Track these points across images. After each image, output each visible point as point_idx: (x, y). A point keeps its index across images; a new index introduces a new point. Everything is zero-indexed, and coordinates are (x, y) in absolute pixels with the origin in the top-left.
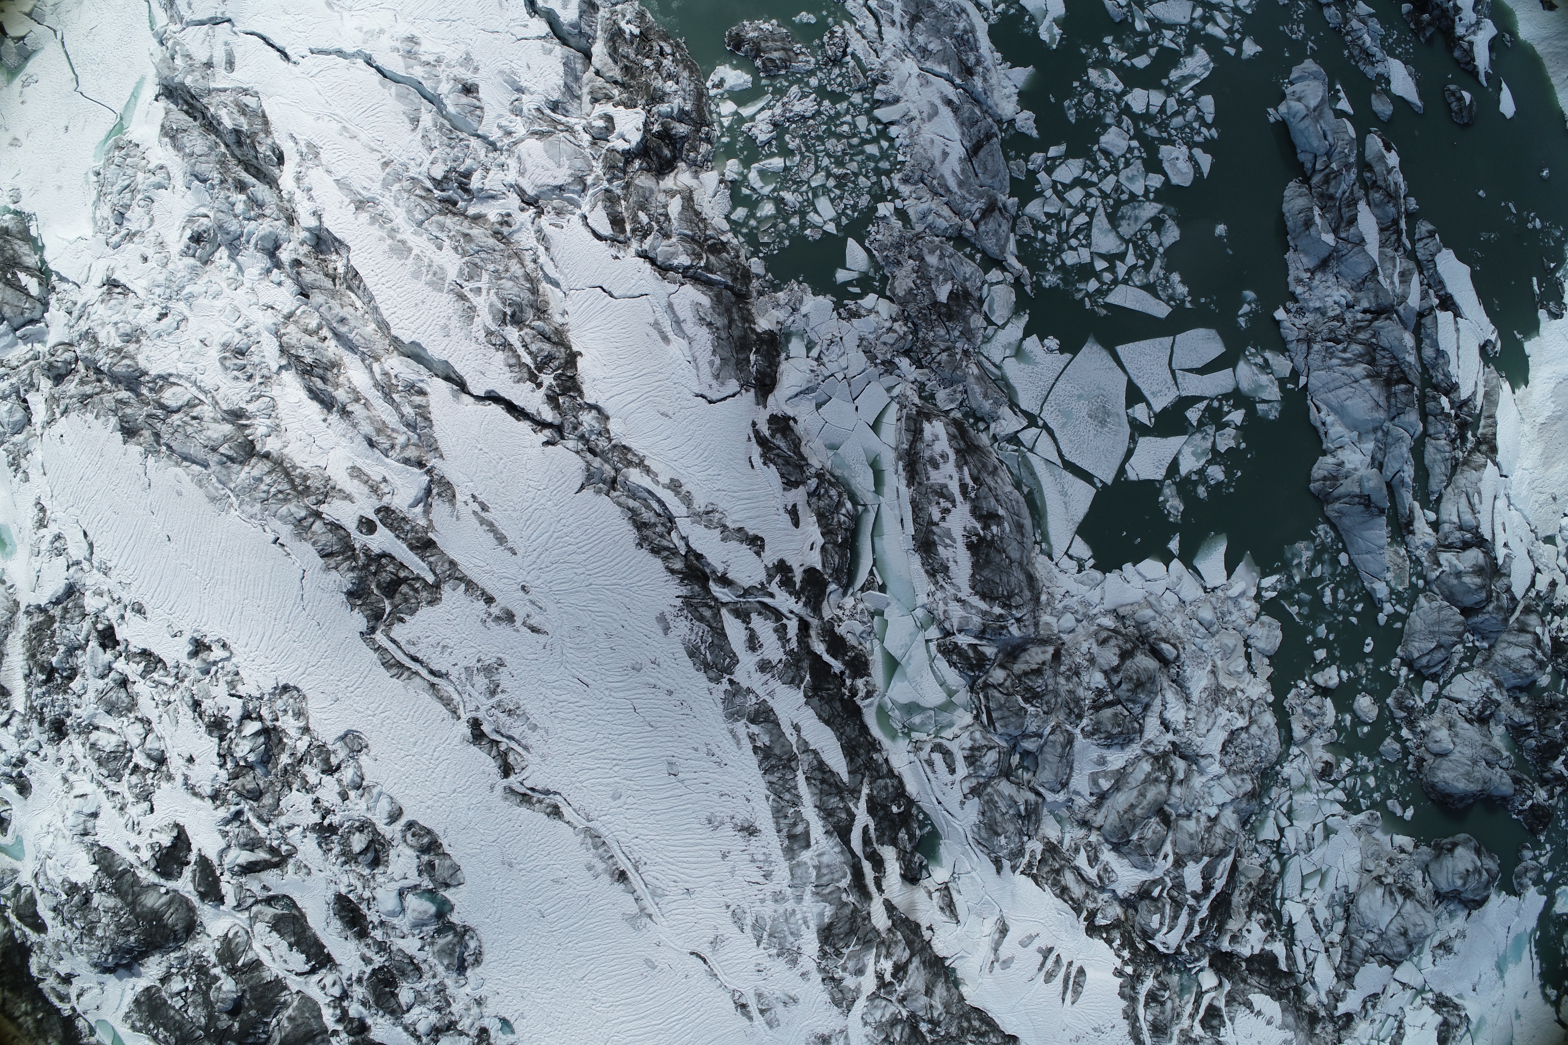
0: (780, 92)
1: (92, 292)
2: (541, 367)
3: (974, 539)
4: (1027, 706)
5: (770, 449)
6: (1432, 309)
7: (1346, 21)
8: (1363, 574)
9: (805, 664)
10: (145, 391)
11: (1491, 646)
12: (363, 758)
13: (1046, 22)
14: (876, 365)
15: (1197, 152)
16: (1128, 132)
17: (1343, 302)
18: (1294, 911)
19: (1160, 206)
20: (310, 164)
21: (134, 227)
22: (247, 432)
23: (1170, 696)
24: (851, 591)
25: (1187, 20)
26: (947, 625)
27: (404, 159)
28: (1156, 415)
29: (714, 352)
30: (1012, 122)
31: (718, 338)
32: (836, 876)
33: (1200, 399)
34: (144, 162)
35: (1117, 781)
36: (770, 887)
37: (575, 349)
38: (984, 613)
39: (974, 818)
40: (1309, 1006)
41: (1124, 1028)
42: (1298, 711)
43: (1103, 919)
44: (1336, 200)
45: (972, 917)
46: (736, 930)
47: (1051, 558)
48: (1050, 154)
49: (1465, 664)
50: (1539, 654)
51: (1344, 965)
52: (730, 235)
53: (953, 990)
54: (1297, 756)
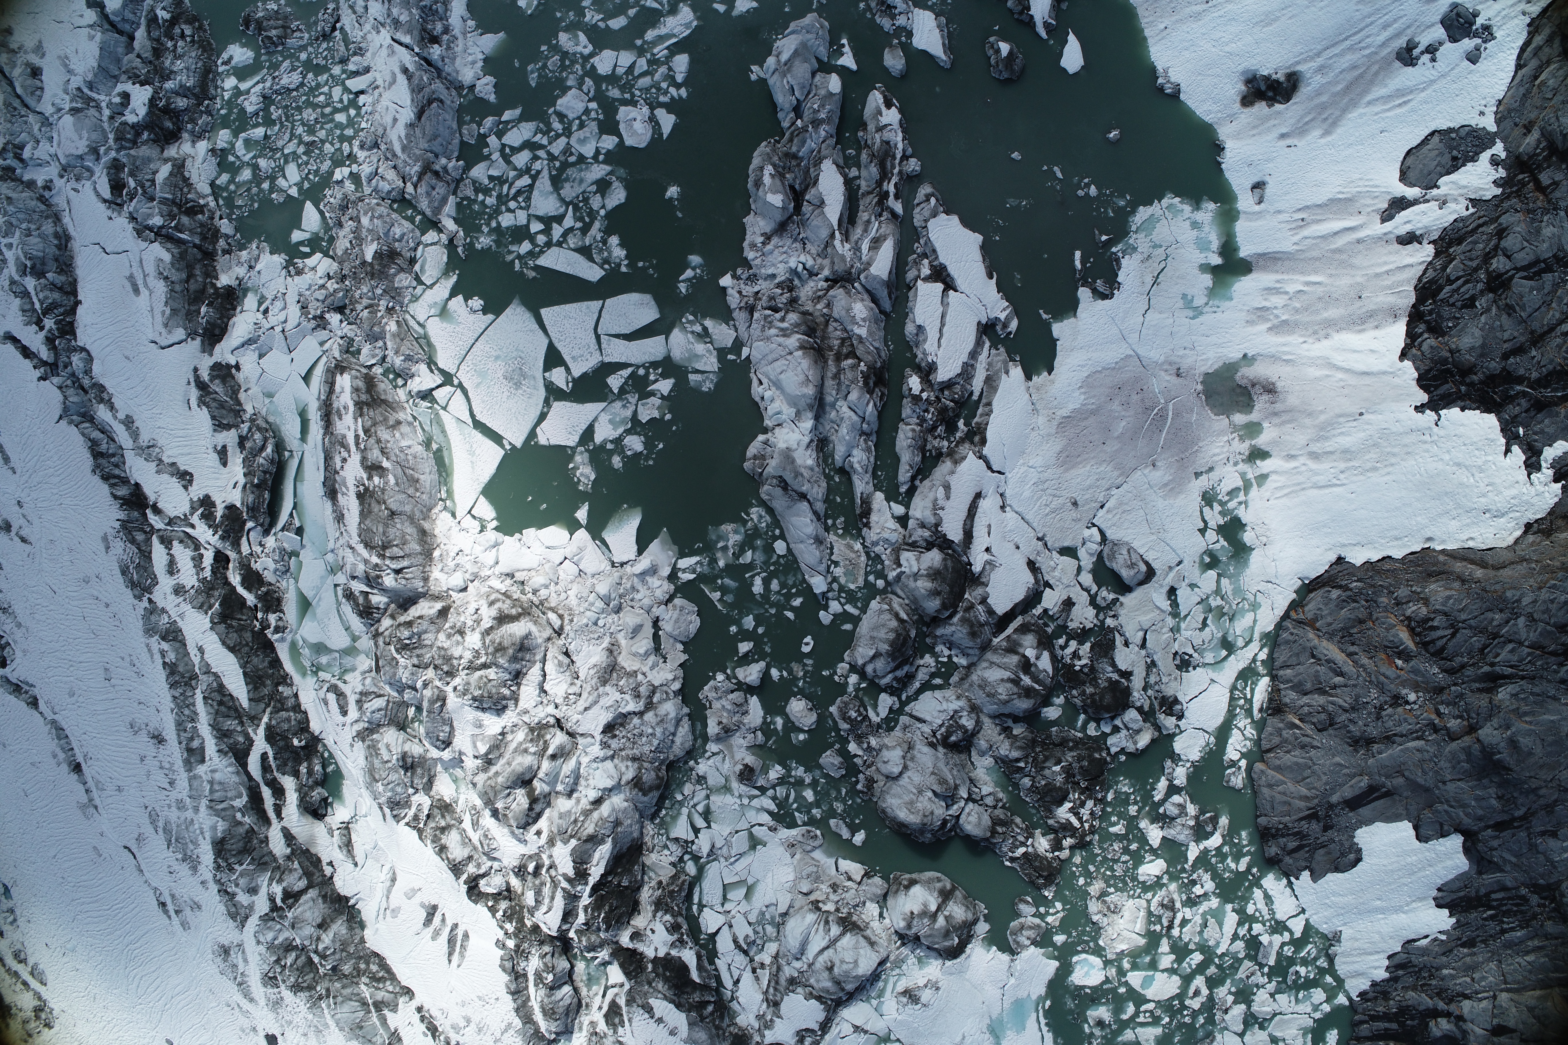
0: (275, 66)
2: (45, 312)
3: (363, 489)
4: (398, 656)
5: (210, 393)
8: (802, 566)
9: (217, 593)
11: (972, 665)
14: (309, 320)
15: (660, 113)
16: (588, 94)
17: (801, 269)
18: (712, 920)
19: (608, 168)
23: (550, 667)
24: (273, 531)
28: (574, 379)
29: (167, 303)
30: (472, 88)
31: (173, 291)
32: (230, 794)
33: (624, 366)
35: (494, 746)
36: (174, 795)
37: (80, 298)
38: (366, 562)
39: (362, 762)
40: (740, 1028)
41: (508, 1003)
42: (717, 705)
43: (487, 886)
44: (802, 159)
45: (369, 862)
46: (153, 831)
47: (454, 515)
48: (503, 119)
49: (938, 681)
50: (1027, 680)
51: (771, 990)
52: (211, 198)
53: (357, 931)
54: (714, 754)
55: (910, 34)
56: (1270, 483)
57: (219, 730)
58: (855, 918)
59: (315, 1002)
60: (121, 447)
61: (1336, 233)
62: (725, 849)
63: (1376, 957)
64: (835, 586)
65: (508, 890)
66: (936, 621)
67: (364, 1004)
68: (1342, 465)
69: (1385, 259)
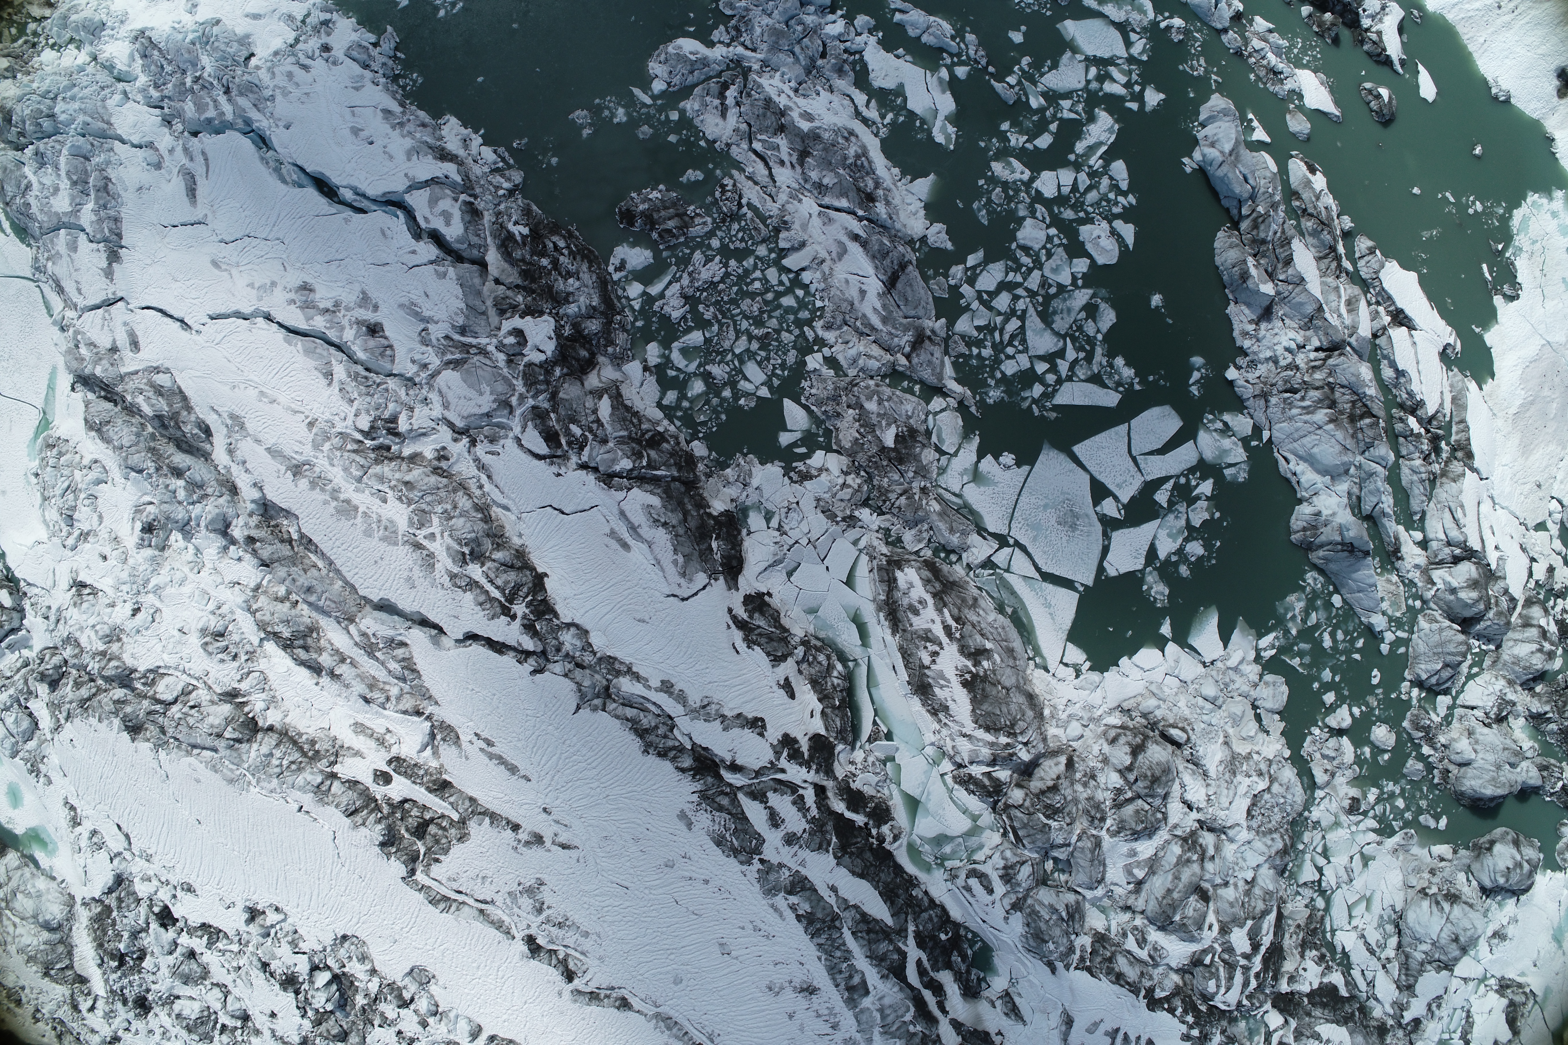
0: (684, 262)
1: (62, 597)
2: (511, 598)
3: (968, 676)
4: (1050, 822)
5: (751, 631)
6: (1384, 329)
7: (1246, 41)
8: (1359, 611)
9: (829, 827)
10: (138, 685)
11: (1498, 647)
12: (433, 988)
13: (938, 123)
14: (837, 523)
15: (1118, 224)
16: (1043, 221)
17: (1293, 346)
18: (1346, 939)
19: (1090, 292)
20: (237, 436)
21: (86, 528)
22: (246, 709)
23: (1187, 778)
24: (858, 744)
25: (1083, 83)
26: (958, 760)
27: (327, 416)
29: (675, 551)
30: (924, 239)
31: (676, 536)
32: (900, 1013)
33: (1166, 479)
34: (78, 456)
35: (1151, 867)
37: (540, 570)
38: (992, 745)
39: (1021, 930)
40: (1378, 1019)
42: (1317, 756)
43: (1162, 992)
44: (1271, 242)
45: (1037, 1014)
47: (1047, 670)
48: (969, 264)
49: (1475, 670)
50: (1548, 646)
51: (1403, 978)
52: (666, 422)
54: (1323, 799)
55: (1301, 97)
57: (874, 958)
58: (1453, 890)
60: (667, 716)
64: (1386, 618)
65: (1176, 986)
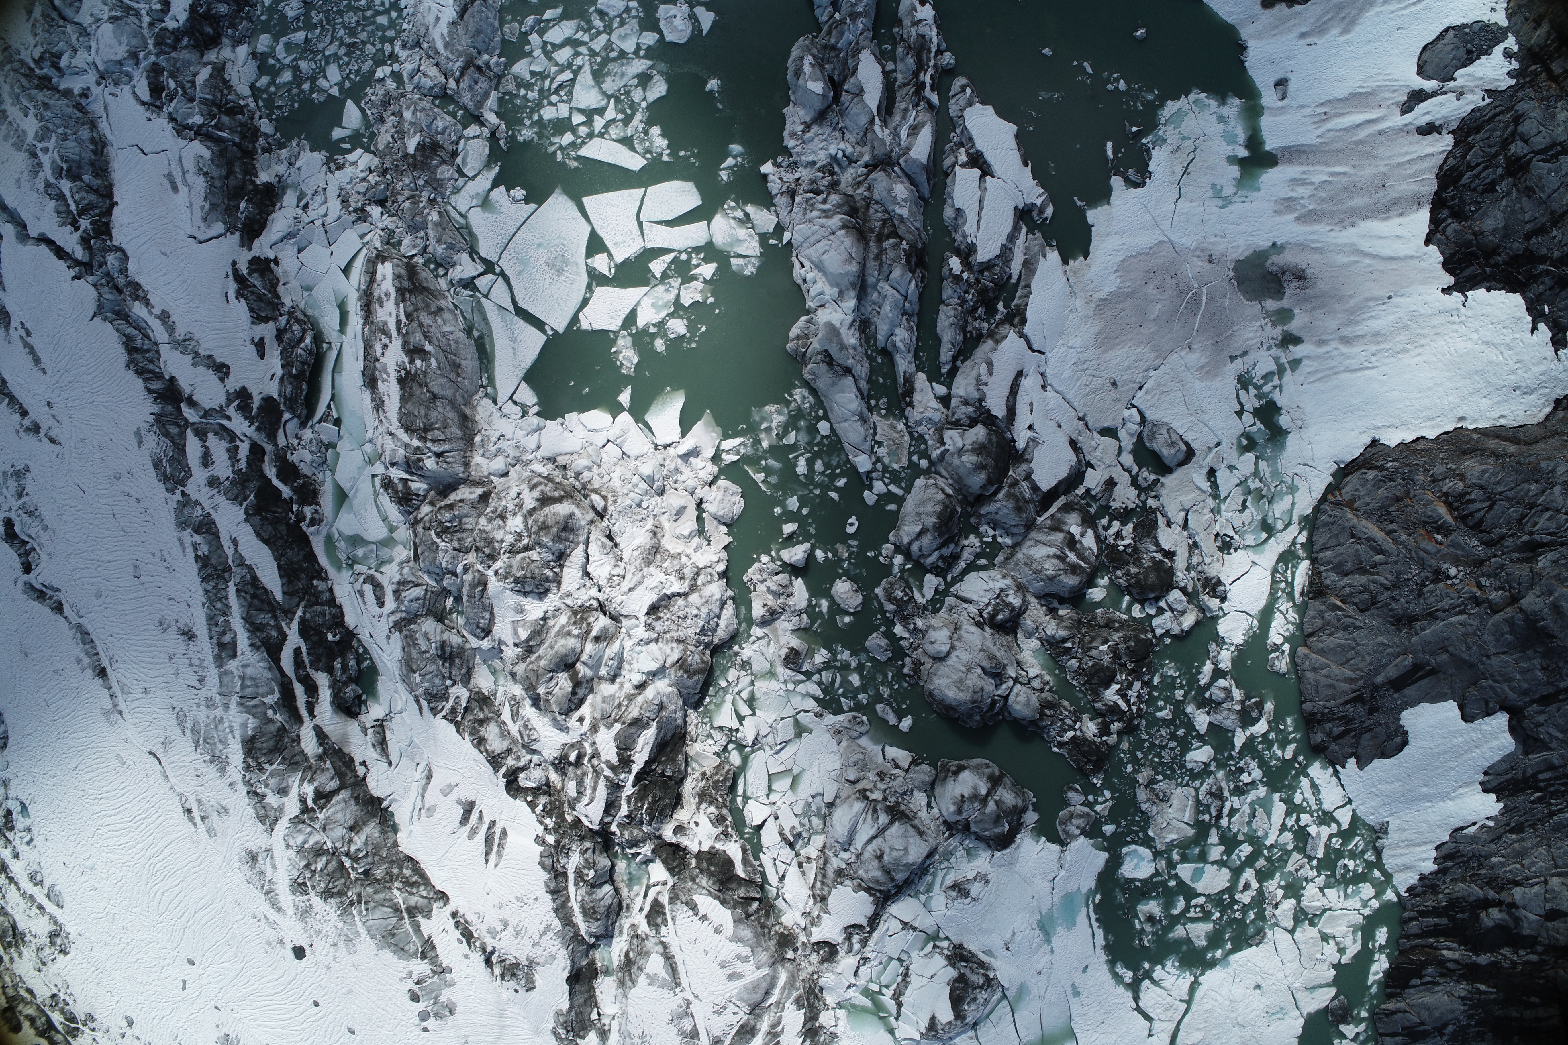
2: (81, 213)
3: (403, 373)
4: (438, 541)
5: (248, 286)
6: (956, 166)
8: (846, 445)
9: (252, 484)
11: (1017, 544)
14: (349, 213)
15: (699, 10)
17: (840, 156)
19: (649, 63)
24: (310, 423)
28: (616, 266)
29: (206, 198)
31: (212, 186)
32: (261, 690)
33: (667, 251)
35: (536, 631)
37: (116, 200)
38: (406, 446)
39: (398, 654)
40: (785, 928)
41: (547, 903)
42: (761, 588)
43: (526, 781)
44: (840, 50)
45: (404, 760)
46: (179, 732)
47: (495, 402)
48: (545, 17)
49: (983, 562)
50: (1072, 557)
51: (818, 884)
52: (250, 100)
53: (390, 835)
54: (759, 638)
56: (1305, 367)
57: (252, 623)
58: (903, 807)
59: (346, 909)
60: (156, 344)
61: (1358, 126)
62: (770, 737)
63: (1424, 848)
64: (879, 466)
65: (548, 784)
66: (981, 499)
67: (397, 910)
68: (1373, 348)
69: (1406, 149)
